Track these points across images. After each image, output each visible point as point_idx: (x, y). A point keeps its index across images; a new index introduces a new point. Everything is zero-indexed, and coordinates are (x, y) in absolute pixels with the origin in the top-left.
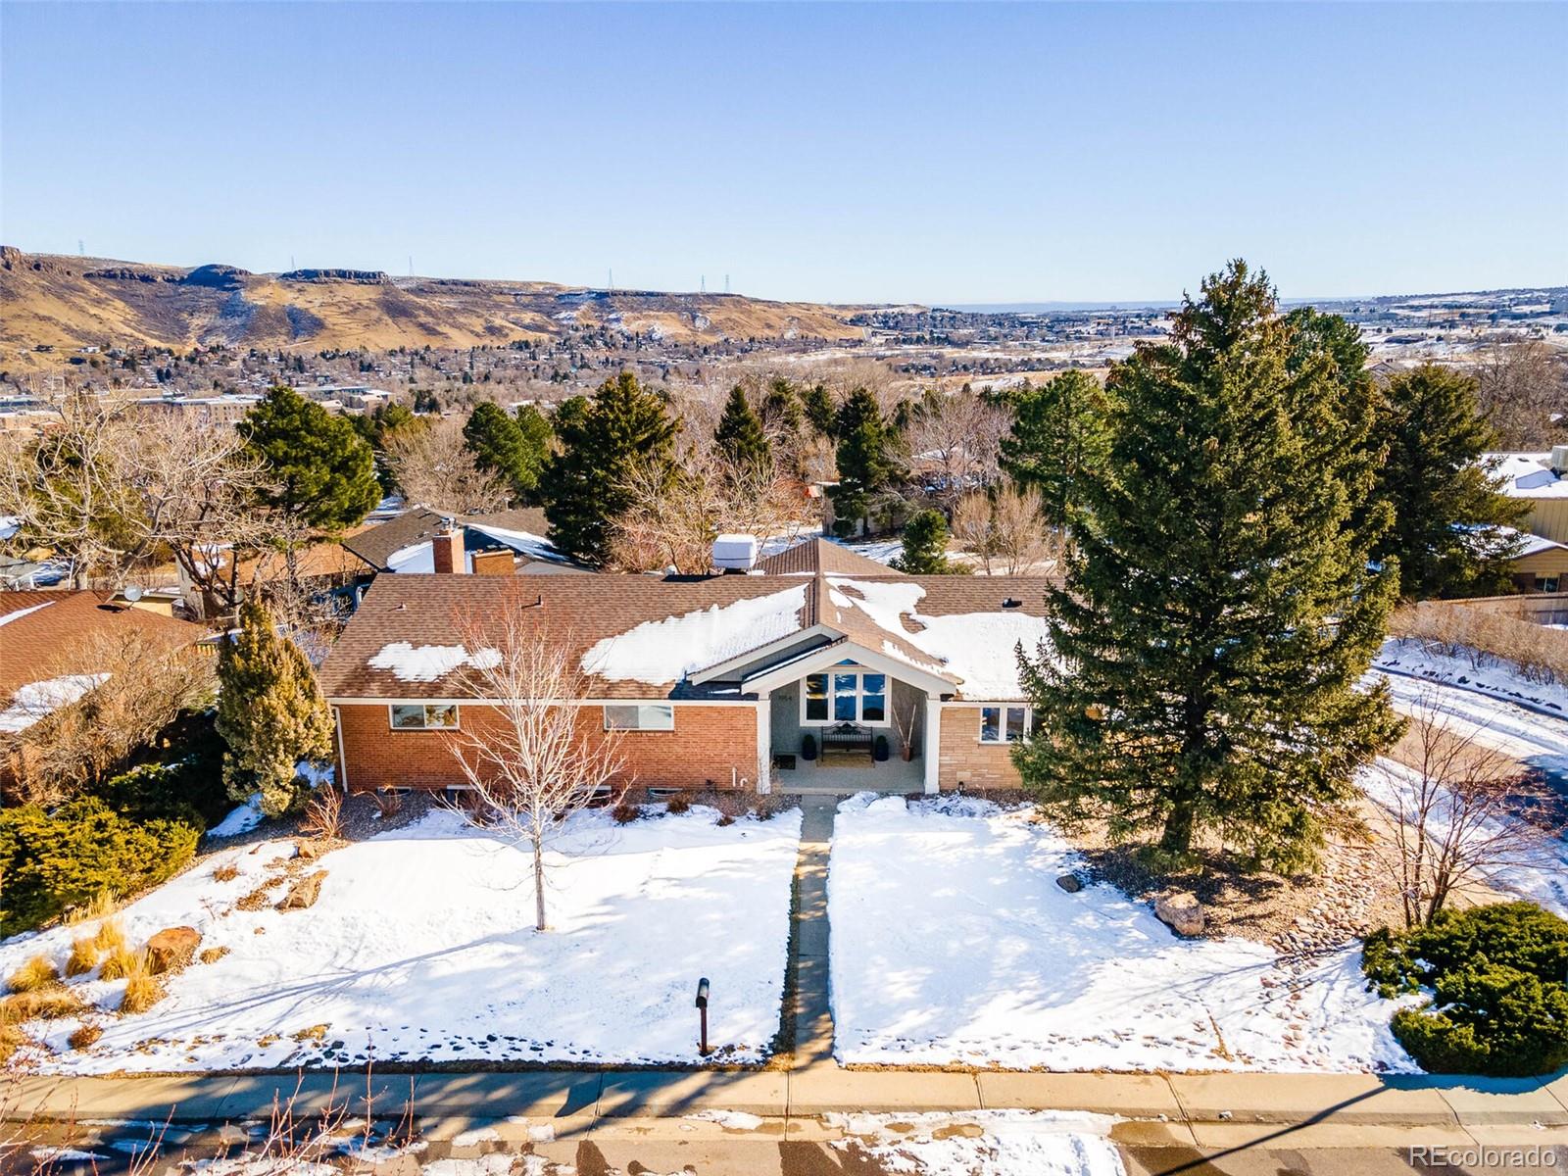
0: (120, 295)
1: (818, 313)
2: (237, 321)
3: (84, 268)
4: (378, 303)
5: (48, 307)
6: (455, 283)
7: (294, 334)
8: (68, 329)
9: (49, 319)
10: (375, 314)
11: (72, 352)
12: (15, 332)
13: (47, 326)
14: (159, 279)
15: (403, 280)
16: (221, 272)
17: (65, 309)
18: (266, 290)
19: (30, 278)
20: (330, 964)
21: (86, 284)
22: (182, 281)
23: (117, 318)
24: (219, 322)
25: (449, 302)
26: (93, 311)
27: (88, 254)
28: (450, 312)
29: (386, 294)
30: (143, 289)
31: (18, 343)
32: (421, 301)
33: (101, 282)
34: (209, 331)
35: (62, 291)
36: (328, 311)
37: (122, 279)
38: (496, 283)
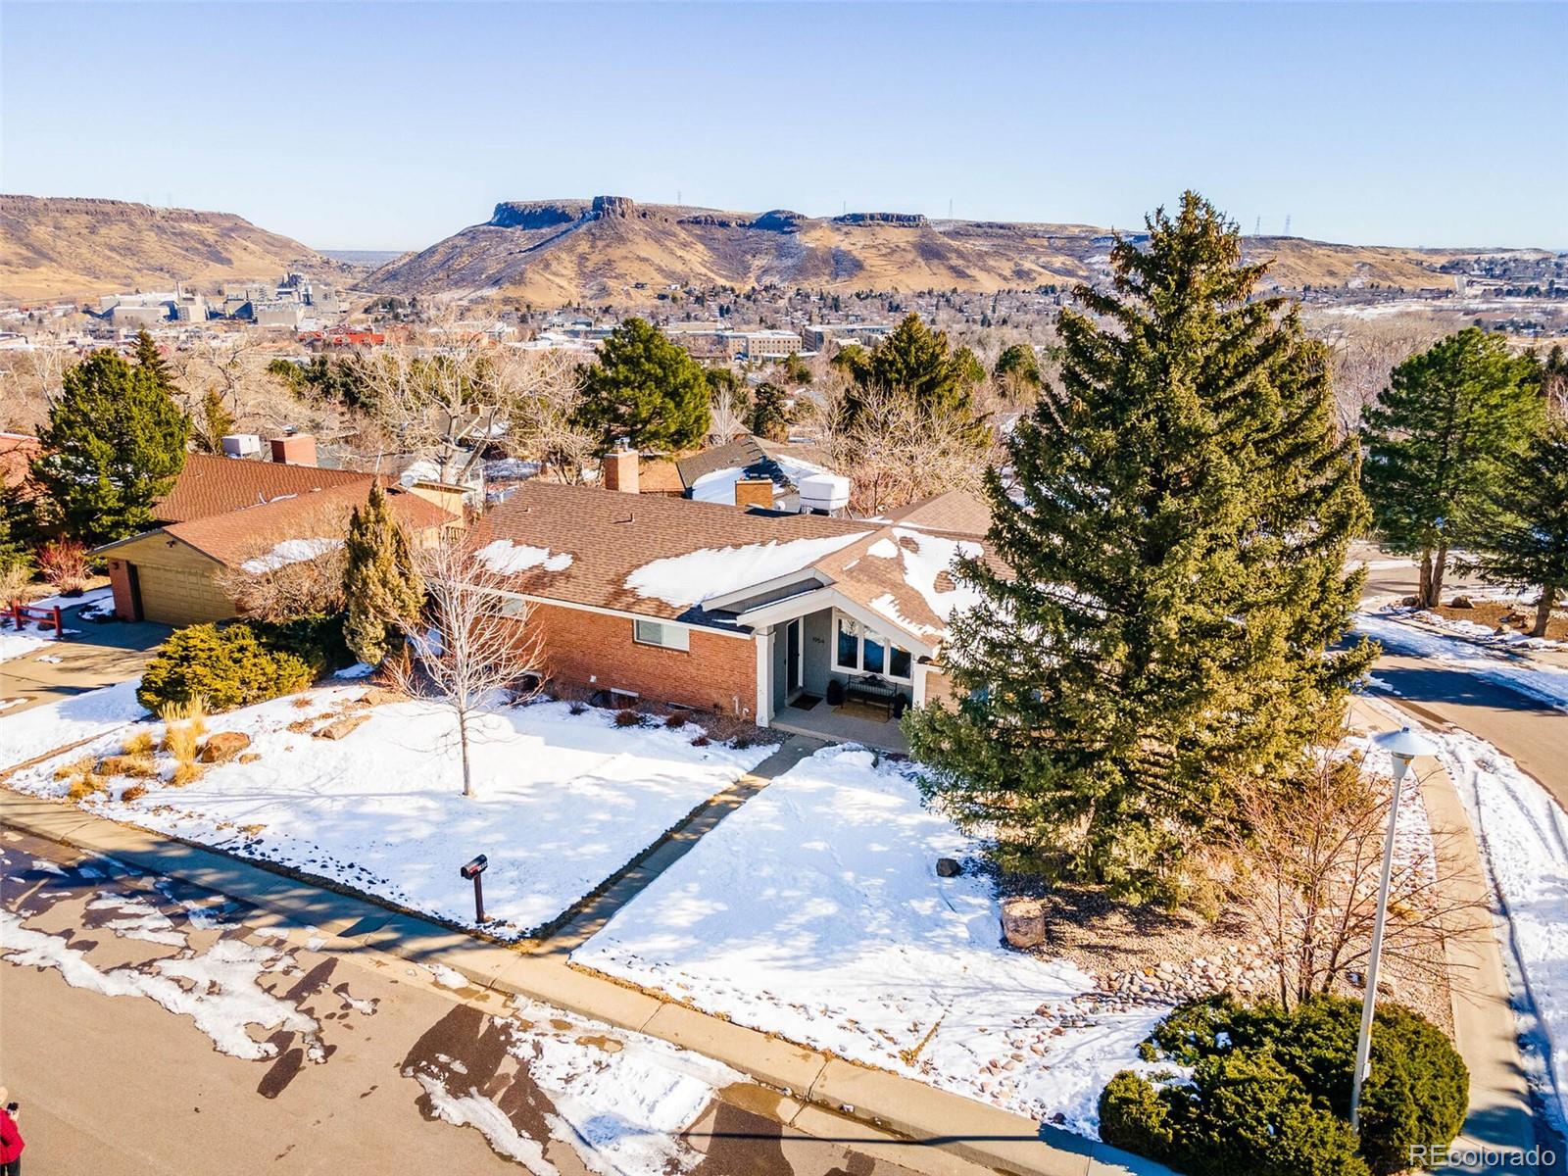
0: (701, 239)
1: (1399, 258)
2: (789, 262)
3: (678, 215)
4: (914, 245)
5: (647, 249)
6: (990, 225)
7: (835, 275)
8: (660, 270)
9: (647, 260)
10: (910, 257)
11: (659, 289)
12: (622, 271)
13: (645, 267)
14: (733, 224)
15: (941, 223)
16: (782, 217)
17: (660, 251)
18: (816, 234)
19: (639, 225)
20: (309, 784)
21: (677, 229)
22: (751, 226)
23: (696, 260)
24: (776, 263)
25: (982, 245)
26: (680, 253)
27: (684, 203)
28: (981, 255)
29: (923, 236)
30: (720, 233)
31: (621, 281)
32: (955, 243)
33: (690, 227)
34: (766, 271)
35: (659, 237)
36: (866, 254)
37: (705, 224)
38: (1031, 226)
